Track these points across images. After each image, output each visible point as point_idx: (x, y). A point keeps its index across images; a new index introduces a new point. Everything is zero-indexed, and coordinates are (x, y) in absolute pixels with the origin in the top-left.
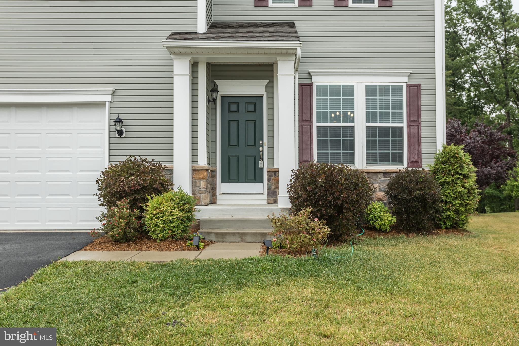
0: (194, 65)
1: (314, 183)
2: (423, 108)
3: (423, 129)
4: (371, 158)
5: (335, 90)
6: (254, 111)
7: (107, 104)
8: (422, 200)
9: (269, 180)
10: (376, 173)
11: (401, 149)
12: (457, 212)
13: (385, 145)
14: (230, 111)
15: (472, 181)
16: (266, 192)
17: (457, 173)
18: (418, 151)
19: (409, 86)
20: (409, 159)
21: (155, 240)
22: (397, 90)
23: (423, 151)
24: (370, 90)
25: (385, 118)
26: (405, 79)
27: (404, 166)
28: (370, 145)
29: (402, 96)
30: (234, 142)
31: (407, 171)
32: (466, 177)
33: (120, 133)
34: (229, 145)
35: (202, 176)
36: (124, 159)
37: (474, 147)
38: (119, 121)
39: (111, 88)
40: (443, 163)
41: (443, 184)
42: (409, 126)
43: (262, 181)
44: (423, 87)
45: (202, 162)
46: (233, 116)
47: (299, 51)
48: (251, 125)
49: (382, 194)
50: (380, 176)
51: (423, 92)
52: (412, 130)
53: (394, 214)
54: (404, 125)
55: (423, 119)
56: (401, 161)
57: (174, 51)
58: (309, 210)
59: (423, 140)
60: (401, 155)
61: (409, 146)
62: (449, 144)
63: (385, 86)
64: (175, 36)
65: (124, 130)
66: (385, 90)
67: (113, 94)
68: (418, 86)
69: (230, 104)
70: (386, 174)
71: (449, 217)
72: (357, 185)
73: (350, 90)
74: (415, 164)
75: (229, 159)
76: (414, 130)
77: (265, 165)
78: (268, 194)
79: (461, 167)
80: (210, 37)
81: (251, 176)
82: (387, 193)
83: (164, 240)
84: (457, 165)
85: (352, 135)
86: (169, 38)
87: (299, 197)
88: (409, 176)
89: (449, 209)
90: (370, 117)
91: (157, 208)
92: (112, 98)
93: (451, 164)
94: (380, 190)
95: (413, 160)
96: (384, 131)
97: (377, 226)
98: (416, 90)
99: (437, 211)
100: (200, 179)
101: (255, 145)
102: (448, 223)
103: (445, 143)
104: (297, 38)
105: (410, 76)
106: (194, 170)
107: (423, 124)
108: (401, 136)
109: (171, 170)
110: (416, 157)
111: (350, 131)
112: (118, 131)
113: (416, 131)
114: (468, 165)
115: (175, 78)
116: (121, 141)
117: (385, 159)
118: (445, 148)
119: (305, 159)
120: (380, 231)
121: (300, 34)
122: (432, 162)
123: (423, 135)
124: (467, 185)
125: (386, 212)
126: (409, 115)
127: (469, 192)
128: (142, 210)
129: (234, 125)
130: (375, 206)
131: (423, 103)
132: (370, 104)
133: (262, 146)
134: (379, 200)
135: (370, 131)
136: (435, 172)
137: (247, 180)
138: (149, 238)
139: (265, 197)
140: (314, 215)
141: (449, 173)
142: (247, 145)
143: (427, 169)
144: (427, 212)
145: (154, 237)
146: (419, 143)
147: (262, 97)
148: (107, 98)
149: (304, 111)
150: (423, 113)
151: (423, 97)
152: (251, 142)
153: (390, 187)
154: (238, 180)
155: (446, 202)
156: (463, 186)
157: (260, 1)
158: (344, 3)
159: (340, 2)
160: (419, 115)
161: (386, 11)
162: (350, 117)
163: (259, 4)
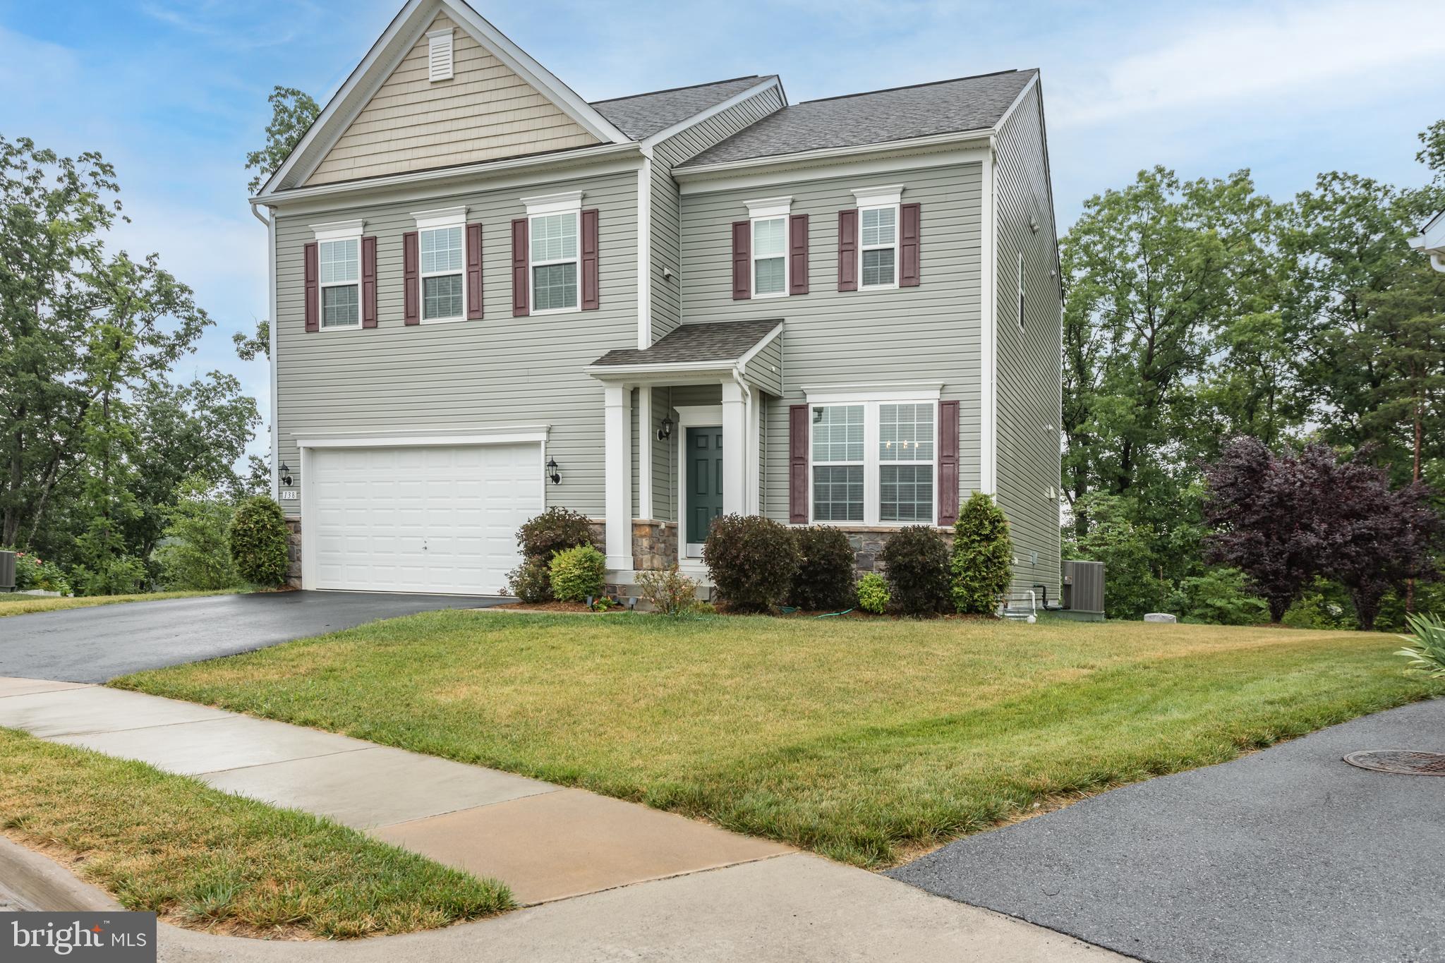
0: (635, 393)
2: (962, 436)
3: (962, 468)
4: (887, 511)
5: (839, 413)
7: (543, 444)
11: (930, 497)
13: (908, 492)
18: (953, 501)
19: (942, 404)
20: (941, 512)
21: (559, 602)
22: (925, 410)
23: (961, 500)
24: (886, 412)
25: (907, 451)
26: (937, 394)
27: (933, 522)
28: (886, 492)
29: (931, 418)
31: (937, 528)
33: (556, 479)
35: (643, 533)
38: (553, 464)
39: (545, 424)
40: (963, 518)
42: (941, 465)
44: (962, 405)
45: (646, 514)
46: (701, 454)
47: (734, 371)
51: (962, 413)
52: (945, 471)
53: (889, 587)
54: (934, 462)
55: (962, 452)
56: (929, 515)
57: (611, 379)
59: (961, 485)
60: (929, 507)
61: (941, 494)
63: (907, 406)
64: (614, 357)
65: (560, 475)
66: (906, 411)
67: (549, 431)
68: (955, 404)
71: (957, 596)
73: (857, 413)
74: (949, 520)
76: (948, 469)
82: (886, 558)
85: (861, 478)
86: (600, 362)
90: (885, 451)
92: (548, 437)
95: (945, 514)
96: (907, 472)
98: (952, 410)
100: (642, 537)
104: (740, 356)
105: (942, 389)
106: (633, 525)
107: (962, 460)
108: (930, 479)
110: (950, 511)
111: (858, 472)
112: (552, 477)
113: (951, 471)
115: (608, 411)
116: (556, 487)
117: (906, 511)
119: (796, 513)
123: (961, 477)
125: (881, 585)
126: (941, 448)
128: (548, 568)
129: (702, 466)
131: (962, 429)
132: (886, 432)
135: (886, 472)
145: (558, 597)
146: (955, 489)
148: (542, 437)
149: (797, 444)
150: (962, 444)
151: (962, 420)
157: (740, 291)
158: (851, 286)
159: (846, 285)
160: (956, 447)
161: (911, 293)
162: (858, 452)
163: (739, 295)
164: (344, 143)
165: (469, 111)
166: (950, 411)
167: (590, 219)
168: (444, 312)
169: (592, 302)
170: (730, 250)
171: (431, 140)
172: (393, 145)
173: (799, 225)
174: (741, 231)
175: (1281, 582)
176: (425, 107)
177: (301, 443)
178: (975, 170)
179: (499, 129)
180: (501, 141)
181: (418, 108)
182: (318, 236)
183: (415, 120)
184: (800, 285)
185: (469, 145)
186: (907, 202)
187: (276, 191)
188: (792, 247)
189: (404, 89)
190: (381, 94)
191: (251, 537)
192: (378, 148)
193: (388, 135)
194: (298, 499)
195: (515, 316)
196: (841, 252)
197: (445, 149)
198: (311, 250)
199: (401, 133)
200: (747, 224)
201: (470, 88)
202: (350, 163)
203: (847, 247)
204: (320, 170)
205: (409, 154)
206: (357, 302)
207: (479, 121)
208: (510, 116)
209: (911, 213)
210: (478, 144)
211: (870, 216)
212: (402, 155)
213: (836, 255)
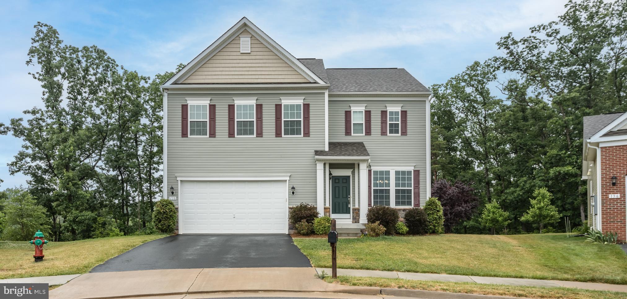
0: (325, 164)
1: (378, 213)
2: (421, 181)
3: (421, 190)
4: (397, 203)
5: (381, 172)
6: (346, 182)
7: (288, 181)
8: (419, 221)
9: (353, 213)
10: (400, 210)
11: (411, 199)
12: (434, 226)
13: (403, 197)
14: (335, 182)
15: (441, 213)
16: (352, 218)
17: (435, 210)
18: (418, 200)
19: (415, 171)
20: (414, 203)
21: (318, 234)
22: (409, 173)
23: (421, 200)
24: (397, 173)
25: (404, 185)
26: (413, 168)
27: (412, 207)
28: (397, 197)
29: (411, 175)
30: (337, 196)
31: (413, 208)
32: (438, 211)
33: (293, 193)
34: (335, 197)
35: (328, 211)
36: (299, 204)
37: (453, 196)
38: (293, 188)
39: (288, 174)
40: (429, 205)
41: (428, 215)
42: (414, 189)
43: (349, 213)
44: (421, 171)
45: (327, 205)
46: (337, 185)
47: (370, 160)
48: (345, 188)
49: (403, 219)
50: (401, 211)
51: (421, 174)
53: (407, 227)
54: (412, 188)
55: (421, 185)
56: (411, 205)
57: (318, 160)
58: (379, 222)
59: (421, 195)
60: (411, 202)
61: (414, 198)
62: (432, 196)
63: (404, 171)
65: (295, 192)
66: (403, 173)
67: (290, 177)
68: (419, 171)
69: (335, 179)
70: (404, 210)
71: (431, 228)
72: (394, 214)
73: (388, 173)
74: (417, 206)
75: (335, 204)
76: (417, 190)
77: (351, 206)
78: (353, 219)
79: (436, 207)
80: (332, 154)
81: (345, 211)
82: (405, 218)
83: (322, 234)
84: (434, 206)
85: (389, 193)
87: (372, 219)
88: (414, 211)
89: (431, 225)
90: (397, 185)
91: (319, 223)
92: (290, 179)
93: (432, 206)
94: (402, 217)
96: (403, 191)
97: (400, 232)
99: (426, 226)
101: (346, 197)
102: (431, 231)
103: (430, 197)
104: (368, 155)
105: (415, 167)
106: (325, 208)
107: (421, 188)
108: (411, 193)
109: (316, 208)
110: (417, 203)
111: (388, 191)
114: (439, 206)
115: (317, 171)
116: (293, 196)
117: (403, 203)
118: (430, 198)
120: (402, 234)
121: (366, 147)
122: (425, 205)
123: (421, 193)
124: (438, 215)
125: (404, 226)
126: (414, 184)
127: (439, 218)
128: (313, 224)
129: (337, 189)
130: (400, 224)
131: (421, 178)
132: (397, 179)
133: (350, 198)
134: (401, 221)
135: (397, 191)
136: (426, 209)
137: (343, 213)
138: (316, 234)
139: (351, 220)
140: (380, 224)
141: (431, 209)
142: (343, 197)
143: (422, 208)
144: (421, 226)
145: (318, 233)
146: (419, 196)
147: (349, 177)
148: (288, 178)
150: (421, 183)
151: (421, 176)
152: (345, 196)
153: (406, 215)
154: (339, 213)
155: (430, 222)
156: (437, 215)
157: (348, 133)
158: (386, 134)
159: (384, 133)
160: (419, 184)
161: (404, 137)
162: (388, 185)
163: (347, 134)
164: (200, 70)
165: (257, 65)
166: (417, 173)
167: (307, 107)
168: (245, 133)
169: (307, 134)
170: (344, 119)
171: (240, 73)
172: (224, 73)
173: (368, 114)
174: (348, 114)
175: (452, 221)
176: (238, 61)
177: (178, 179)
178: (424, 103)
179: (270, 73)
180: (270, 77)
181: (235, 61)
182: (188, 102)
183: (233, 65)
184: (368, 132)
185: (257, 77)
186: (403, 110)
187: (172, 84)
188: (366, 120)
189: (229, 53)
190: (218, 54)
191: (167, 214)
192: (217, 73)
193: (221, 69)
194: (177, 200)
195: (276, 137)
196: (382, 123)
197: (246, 77)
198: (185, 108)
199: (227, 69)
200: (350, 112)
201: (258, 57)
202: (204, 77)
203: (384, 122)
204: (190, 78)
205: (231, 77)
206: (206, 127)
207: (261, 69)
208: (274, 69)
209: (404, 113)
210: (260, 77)
211: (391, 113)
212: (227, 77)
213: (380, 124)
